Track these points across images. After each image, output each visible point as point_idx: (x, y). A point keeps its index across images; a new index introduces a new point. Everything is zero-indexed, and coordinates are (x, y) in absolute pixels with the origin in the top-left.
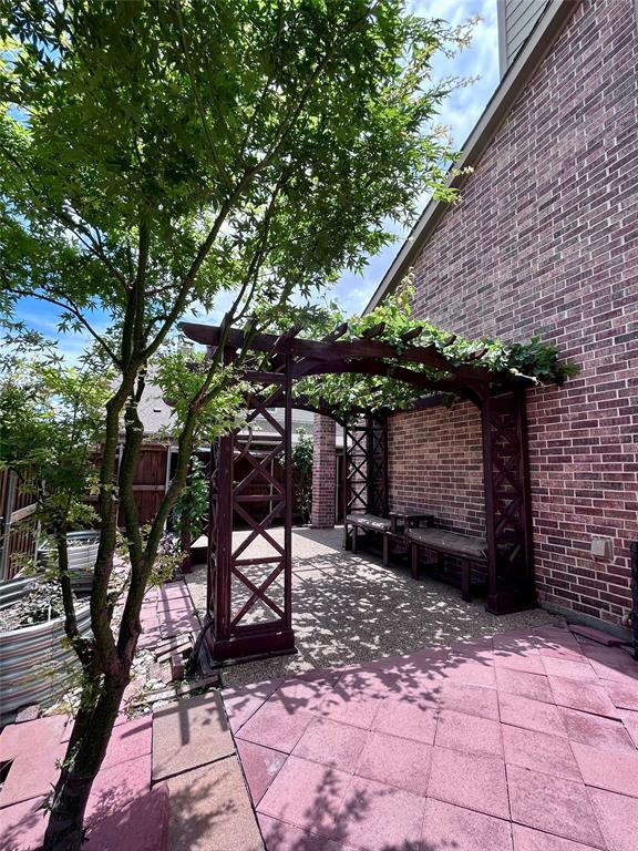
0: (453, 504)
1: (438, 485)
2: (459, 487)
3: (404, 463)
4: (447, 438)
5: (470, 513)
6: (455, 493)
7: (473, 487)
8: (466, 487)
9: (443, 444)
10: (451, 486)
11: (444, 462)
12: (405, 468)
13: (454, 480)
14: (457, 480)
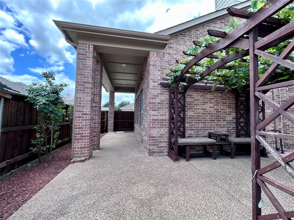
0: (221, 127)
1: (214, 120)
2: (224, 121)
3: (194, 111)
4: (218, 103)
5: (227, 129)
6: (222, 123)
7: (229, 121)
8: (226, 121)
9: (216, 105)
10: (220, 121)
11: (217, 112)
12: (195, 113)
13: (221, 118)
14: (223, 118)
